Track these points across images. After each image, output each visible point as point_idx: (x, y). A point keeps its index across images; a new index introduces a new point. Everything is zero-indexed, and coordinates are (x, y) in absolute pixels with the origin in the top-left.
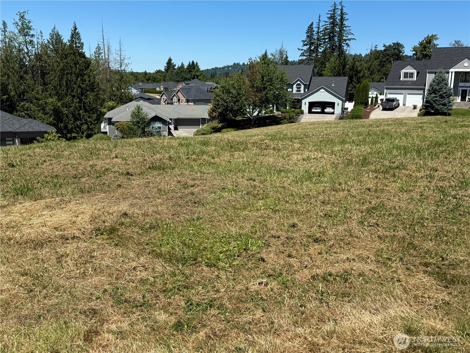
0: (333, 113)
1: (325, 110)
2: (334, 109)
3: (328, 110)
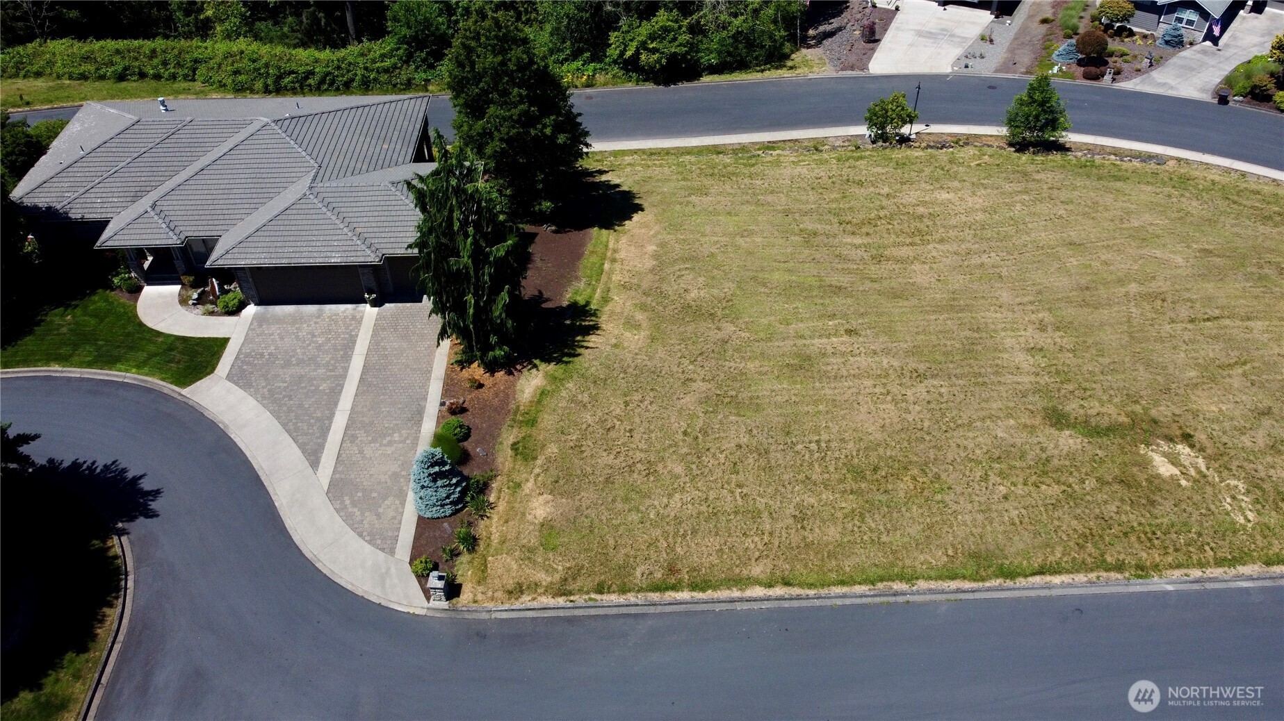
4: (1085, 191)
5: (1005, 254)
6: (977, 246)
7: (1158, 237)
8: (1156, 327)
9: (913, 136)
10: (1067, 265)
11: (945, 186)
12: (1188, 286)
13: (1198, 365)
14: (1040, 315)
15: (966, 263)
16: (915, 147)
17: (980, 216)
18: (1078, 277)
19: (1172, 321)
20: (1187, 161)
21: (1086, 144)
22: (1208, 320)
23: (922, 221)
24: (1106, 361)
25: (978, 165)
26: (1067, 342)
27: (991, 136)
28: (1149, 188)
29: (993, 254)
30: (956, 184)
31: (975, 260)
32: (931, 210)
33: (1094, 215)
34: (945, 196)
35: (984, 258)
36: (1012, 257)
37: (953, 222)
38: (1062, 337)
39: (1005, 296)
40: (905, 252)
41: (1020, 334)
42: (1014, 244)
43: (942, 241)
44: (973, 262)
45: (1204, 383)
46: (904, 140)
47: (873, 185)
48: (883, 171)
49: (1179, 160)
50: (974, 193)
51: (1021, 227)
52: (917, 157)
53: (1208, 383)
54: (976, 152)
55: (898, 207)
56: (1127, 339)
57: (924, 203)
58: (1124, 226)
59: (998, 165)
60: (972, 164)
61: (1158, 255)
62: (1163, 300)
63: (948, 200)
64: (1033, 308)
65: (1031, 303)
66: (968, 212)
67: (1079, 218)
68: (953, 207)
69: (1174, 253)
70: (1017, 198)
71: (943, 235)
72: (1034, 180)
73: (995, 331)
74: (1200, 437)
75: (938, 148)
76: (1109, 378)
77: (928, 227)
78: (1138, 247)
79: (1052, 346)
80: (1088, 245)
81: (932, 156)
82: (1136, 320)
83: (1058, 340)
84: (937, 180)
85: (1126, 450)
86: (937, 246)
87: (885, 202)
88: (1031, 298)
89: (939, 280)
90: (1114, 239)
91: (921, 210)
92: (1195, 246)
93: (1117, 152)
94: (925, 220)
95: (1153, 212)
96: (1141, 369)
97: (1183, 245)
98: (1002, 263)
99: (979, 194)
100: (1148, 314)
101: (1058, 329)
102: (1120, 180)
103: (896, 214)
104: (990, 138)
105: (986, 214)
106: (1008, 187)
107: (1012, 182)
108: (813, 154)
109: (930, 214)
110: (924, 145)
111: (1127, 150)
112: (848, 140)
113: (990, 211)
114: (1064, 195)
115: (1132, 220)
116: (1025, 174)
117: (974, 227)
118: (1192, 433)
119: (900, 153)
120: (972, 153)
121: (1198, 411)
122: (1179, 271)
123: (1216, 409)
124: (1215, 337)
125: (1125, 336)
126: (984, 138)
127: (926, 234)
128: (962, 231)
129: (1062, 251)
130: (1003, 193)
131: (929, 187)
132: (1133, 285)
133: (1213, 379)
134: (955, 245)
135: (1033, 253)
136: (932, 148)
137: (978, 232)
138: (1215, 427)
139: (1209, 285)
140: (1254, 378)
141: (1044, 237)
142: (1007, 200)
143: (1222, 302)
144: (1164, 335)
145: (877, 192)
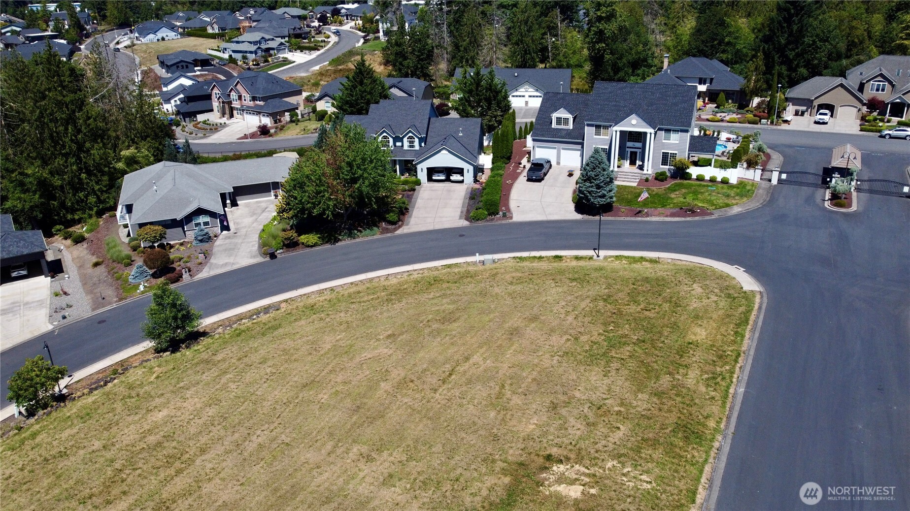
0: (462, 182)
1: (452, 178)
2: (463, 176)
3: (455, 177)
4: (265, 347)
5: (267, 425)
6: (237, 435)
7: (351, 346)
8: (432, 400)
9: (65, 391)
10: (322, 401)
11: (150, 408)
12: (412, 362)
13: (486, 406)
14: (355, 450)
15: (246, 454)
16: (79, 397)
17: (211, 411)
18: (341, 405)
19: (435, 391)
20: (291, 299)
21: (215, 323)
22: (450, 375)
23: (165, 447)
24: (438, 448)
25: (157, 377)
26: (398, 455)
27: (136, 355)
28: (303, 322)
29: (259, 432)
30: (158, 401)
31: (251, 447)
32: (162, 433)
33: (293, 358)
34: (159, 416)
35: (256, 441)
36: (276, 424)
37: (193, 430)
38: (391, 455)
39: (312, 456)
40: (180, 483)
41: (360, 476)
42: (264, 414)
43: (203, 451)
44: (250, 449)
45: (505, 415)
46: (61, 398)
47: (79, 448)
48: (75, 431)
49: (286, 301)
50: (185, 399)
51: (253, 398)
52: (94, 402)
53: (507, 413)
54: (144, 370)
55: (127, 450)
56: (429, 422)
57: (150, 432)
58: (322, 353)
59: (174, 369)
60: (152, 380)
61: (369, 356)
62: (412, 381)
63: (168, 416)
64: (342, 449)
65: (335, 447)
66: (197, 414)
67: (286, 365)
68: (179, 419)
69: (375, 348)
70: (223, 381)
71: (198, 445)
72: (219, 361)
73: (342, 489)
74: (554, 451)
75: (101, 386)
76: (457, 458)
77: (175, 448)
78: (351, 359)
79: (394, 467)
80: (317, 379)
81: (107, 394)
82: (416, 405)
83: (392, 458)
84: (137, 408)
85: (539, 500)
86: (203, 458)
87: (109, 455)
88: (331, 443)
89: (243, 484)
90: (328, 364)
91: (152, 439)
92: (381, 337)
93: (240, 318)
94: (166, 444)
95: (326, 333)
96: (464, 435)
97: (373, 340)
98: (274, 433)
99: (188, 396)
100: (417, 396)
101: (379, 451)
102: (277, 329)
103: (132, 458)
104: (136, 357)
105: (213, 406)
106: (206, 377)
107: (204, 373)
109: (164, 436)
110: (86, 391)
111: (246, 312)
113: (214, 401)
114: (255, 358)
115: (323, 346)
116: (207, 362)
117: (216, 423)
118: (548, 453)
119: (70, 409)
120: (141, 373)
121: (528, 436)
122: (394, 358)
123: (534, 426)
124: (469, 382)
125: (425, 421)
126: (131, 360)
127: (182, 455)
128: (210, 432)
129: (305, 394)
130: (208, 384)
131: (137, 418)
132: (383, 384)
133: (505, 409)
134: (218, 446)
135: (287, 410)
136: (96, 389)
137: (224, 424)
138: (551, 437)
139: (421, 354)
140: (520, 390)
141: (280, 393)
142: (218, 387)
143: (441, 358)
144: (443, 402)
145: (91, 451)
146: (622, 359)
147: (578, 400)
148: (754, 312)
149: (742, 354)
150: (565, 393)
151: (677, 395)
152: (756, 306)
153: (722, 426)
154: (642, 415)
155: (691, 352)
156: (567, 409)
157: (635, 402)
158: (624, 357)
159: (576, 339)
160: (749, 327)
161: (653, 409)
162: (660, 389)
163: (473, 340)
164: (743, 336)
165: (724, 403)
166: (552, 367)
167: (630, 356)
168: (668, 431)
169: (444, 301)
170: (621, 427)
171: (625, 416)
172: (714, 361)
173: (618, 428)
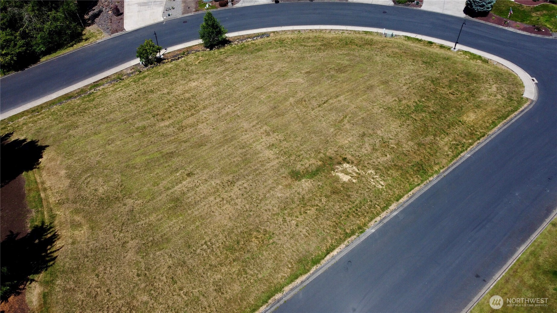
4: (249, 61)
5: (234, 104)
6: (220, 105)
7: (288, 72)
8: (309, 114)
9: (162, 57)
10: (262, 99)
11: (191, 79)
12: (310, 91)
13: (331, 125)
14: (264, 128)
15: (220, 115)
16: (166, 62)
17: (214, 89)
18: (269, 104)
19: (313, 109)
20: (277, 32)
21: (236, 37)
22: (325, 103)
23: (190, 101)
24: (299, 139)
25: (199, 63)
26: (281, 137)
27: (196, 45)
28: (272, 51)
29: (229, 106)
30: (195, 76)
31: (224, 112)
32: (191, 94)
33: (259, 71)
34: (193, 84)
35: (227, 110)
36: (238, 104)
37: (204, 96)
38: (278, 135)
39: (246, 125)
40: (191, 120)
41: (261, 141)
42: (235, 97)
43: (204, 108)
44: (223, 113)
45: (338, 132)
46: (160, 60)
47: (158, 90)
48: (159, 81)
49: (274, 32)
50: (206, 79)
51: (234, 88)
52: (170, 68)
53: (339, 131)
54: (195, 56)
55: (176, 98)
56: (302, 125)
57: (187, 91)
58: (273, 72)
59: (207, 60)
60: (196, 63)
61: (292, 81)
62: (305, 101)
63: (196, 85)
64: (259, 126)
65: (257, 124)
66: (208, 88)
67: (254, 74)
68: (200, 89)
69: (297, 77)
70: (225, 74)
71: (203, 104)
72: (227, 63)
73: (250, 144)
74: (349, 157)
75: (177, 59)
76: (305, 146)
77: (194, 103)
78: (284, 80)
79: (276, 141)
80: (264, 87)
81: (177, 65)
82: (300, 114)
83: (277, 137)
84: (186, 77)
85: (328, 177)
86: (203, 111)
87: (169, 97)
88: (256, 121)
89: (214, 129)
90: (273, 79)
91: (187, 95)
92: (303, 72)
93: (249, 37)
94: (191, 100)
95: (280, 61)
96: (314, 136)
97: (298, 73)
98: (235, 109)
99: (207, 78)
100: (303, 110)
101: (274, 132)
102: (260, 51)
103: (177, 102)
104: (196, 47)
105: (216, 86)
106: (218, 70)
107: (218, 67)
108: (120, 82)
109: (192, 96)
110: (170, 60)
111: (253, 34)
112: (133, 68)
113: (217, 84)
114: (242, 66)
115: (274, 68)
116: (221, 61)
117: (214, 95)
118: (346, 157)
119: (161, 68)
120: (193, 58)
121: (342, 146)
122: (304, 85)
123: (347, 142)
124: (331, 110)
125: (301, 124)
126: (193, 47)
127: (196, 107)
128: (210, 99)
129: (256, 93)
130: (218, 74)
131: (184, 82)
132: (291, 99)
133: (340, 129)
134: (211, 108)
135: (245, 99)
136: (174, 60)
137: (217, 97)
138: (352, 150)
139: (317, 88)
140: (352, 122)
141: (245, 89)
142: (221, 77)
143: (325, 93)
144: (313, 117)
145: (162, 93)
146: (416, 120)
147: (377, 136)
148: (516, 113)
149: (486, 136)
150: (373, 130)
151: (430, 148)
152: (521, 109)
153: (441, 171)
154: (403, 153)
155: (457, 127)
156: (369, 138)
157: (405, 145)
158: (417, 119)
159: (400, 101)
160: (505, 121)
161: (411, 151)
162: (423, 142)
163: (347, 87)
164: (496, 125)
165: (453, 159)
166: (377, 114)
167: (421, 120)
168: (410, 165)
169: (347, 58)
170: (388, 155)
171: (394, 151)
172: (465, 135)
173: (386, 156)
